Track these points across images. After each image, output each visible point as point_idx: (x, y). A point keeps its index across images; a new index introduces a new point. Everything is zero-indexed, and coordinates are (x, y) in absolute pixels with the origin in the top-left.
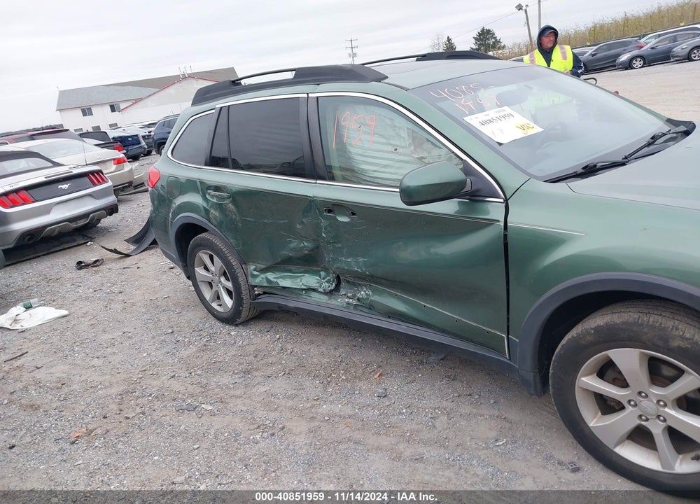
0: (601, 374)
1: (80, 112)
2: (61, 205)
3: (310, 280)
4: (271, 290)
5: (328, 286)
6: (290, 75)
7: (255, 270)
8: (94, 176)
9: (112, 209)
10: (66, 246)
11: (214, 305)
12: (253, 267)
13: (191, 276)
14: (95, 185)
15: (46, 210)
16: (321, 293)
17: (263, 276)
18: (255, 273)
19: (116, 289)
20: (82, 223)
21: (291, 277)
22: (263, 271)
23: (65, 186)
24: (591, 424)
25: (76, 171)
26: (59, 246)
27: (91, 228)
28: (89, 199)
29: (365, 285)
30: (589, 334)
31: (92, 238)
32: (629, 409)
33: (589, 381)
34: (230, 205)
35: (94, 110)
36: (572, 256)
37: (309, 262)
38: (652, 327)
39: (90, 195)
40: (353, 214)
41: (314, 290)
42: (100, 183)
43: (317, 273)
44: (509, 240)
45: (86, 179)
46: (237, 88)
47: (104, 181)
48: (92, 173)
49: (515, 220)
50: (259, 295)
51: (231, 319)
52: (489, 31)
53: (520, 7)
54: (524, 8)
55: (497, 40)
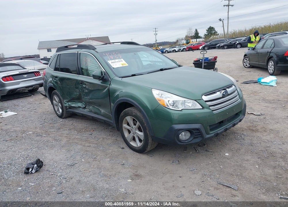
1: (46, 50)
2: (23, 82)
3: (80, 105)
4: (71, 107)
5: (84, 106)
6: (76, 46)
8: (36, 73)
9: (42, 85)
10: (24, 96)
11: (58, 112)
12: (65, 101)
13: (52, 103)
14: (36, 76)
15: (18, 83)
16: (82, 108)
17: (68, 103)
18: (66, 102)
19: (34, 108)
20: (30, 88)
21: (74, 104)
22: (68, 102)
23: (25, 76)
24: (126, 137)
25: (29, 71)
26: (22, 96)
27: (35, 91)
28: (33, 81)
31: (33, 94)
32: (131, 132)
34: (59, 82)
35: (52, 49)
37: (79, 99)
39: (34, 79)
40: (85, 84)
41: (80, 107)
42: (38, 76)
43: (82, 102)
45: (33, 74)
46: (66, 48)
47: (40, 75)
48: (36, 72)
50: (68, 109)
51: (61, 117)
52: (213, 27)
53: (220, 20)
54: (222, 20)
55: (215, 31)
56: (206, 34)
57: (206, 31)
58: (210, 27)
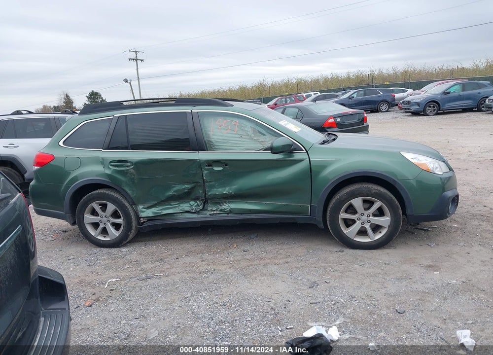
0: (346, 211)
3: (185, 206)
5: (197, 208)
7: (143, 208)
12: (141, 207)
16: (192, 213)
17: (149, 211)
21: (171, 208)
22: (149, 207)
24: (345, 232)
29: (225, 202)
30: (344, 195)
32: (358, 222)
33: (343, 215)
34: (132, 170)
36: (333, 170)
38: (365, 188)
40: (226, 165)
41: (188, 212)
43: (188, 203)
44: (312, 167)
49: (313, 158)
50: (144, 222)
52: (97, 93)
53: (126, 81)
54: (129, 81)
55: (103, 100)
56: (87, 103)
57: (87, 99)
58: (93, 91)
